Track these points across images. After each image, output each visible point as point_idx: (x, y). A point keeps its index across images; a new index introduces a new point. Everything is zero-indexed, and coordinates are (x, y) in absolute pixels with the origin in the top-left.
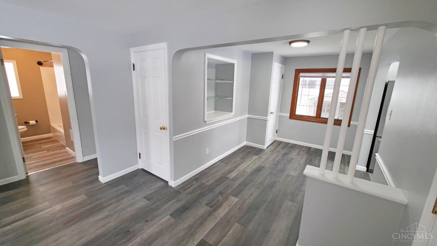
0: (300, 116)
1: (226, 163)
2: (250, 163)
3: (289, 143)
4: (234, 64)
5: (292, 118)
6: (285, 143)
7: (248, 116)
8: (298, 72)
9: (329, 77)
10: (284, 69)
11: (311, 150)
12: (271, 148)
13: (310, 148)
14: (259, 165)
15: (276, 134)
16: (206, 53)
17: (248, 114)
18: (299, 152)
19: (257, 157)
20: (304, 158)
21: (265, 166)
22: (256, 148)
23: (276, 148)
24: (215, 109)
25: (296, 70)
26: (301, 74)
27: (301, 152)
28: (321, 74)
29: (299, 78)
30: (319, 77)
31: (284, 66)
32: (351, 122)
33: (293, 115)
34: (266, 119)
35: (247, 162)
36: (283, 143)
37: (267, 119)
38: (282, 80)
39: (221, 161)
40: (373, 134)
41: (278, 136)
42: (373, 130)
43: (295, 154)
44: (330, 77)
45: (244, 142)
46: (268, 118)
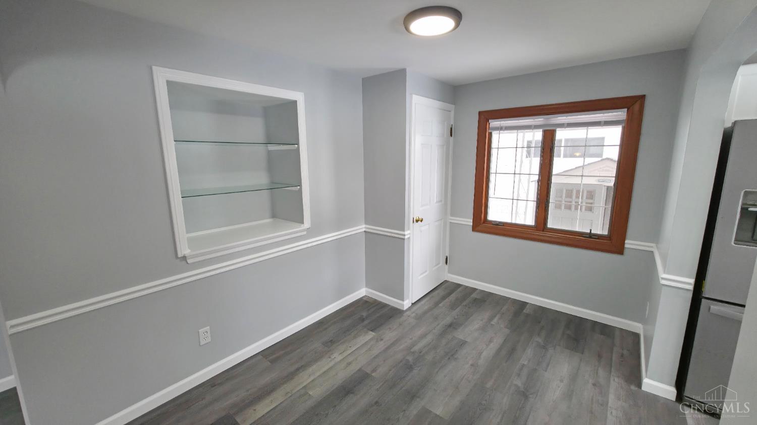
0: (497, 225)
1: (272, 362)
2: (340, 358)
3: (475, 290)
4: (295, 102)
5: (479, 228)
6: (467, 287)
7: (365, 228)
8: (485, 117)
9: (562, 126)
10: (452, 113)
11: (524, 311)
12: (425, 306)
13: (524, 304)
14: (360, 370)
15: (447, 267)
16: (154, 68)
17: (366, 223)
18: (491, 319)
19: (371, 335)
20: (498, 341)
21: (373, 374)
22: (385, 305)
23: (437, 304)
24: (274, 216)
25: (480, 113)
26: (494, 123)
27: (495, 320)
28: (539, 120)
29: (490, 134)
30: (536, 127)
31: (453, 106)
32: (626, 242)
33: (481, 223)
34: (402, 237)
35: (335, 355)
36: (460, 289)
37: (404, 235)
38: (452, 139)
39: (265, 353)
40: (691, 287)
41: (450, 272)
42: (690, 277)
43: (477, 326)
44: (563, 124)
45: (360, 289)
46: (406, 233)
